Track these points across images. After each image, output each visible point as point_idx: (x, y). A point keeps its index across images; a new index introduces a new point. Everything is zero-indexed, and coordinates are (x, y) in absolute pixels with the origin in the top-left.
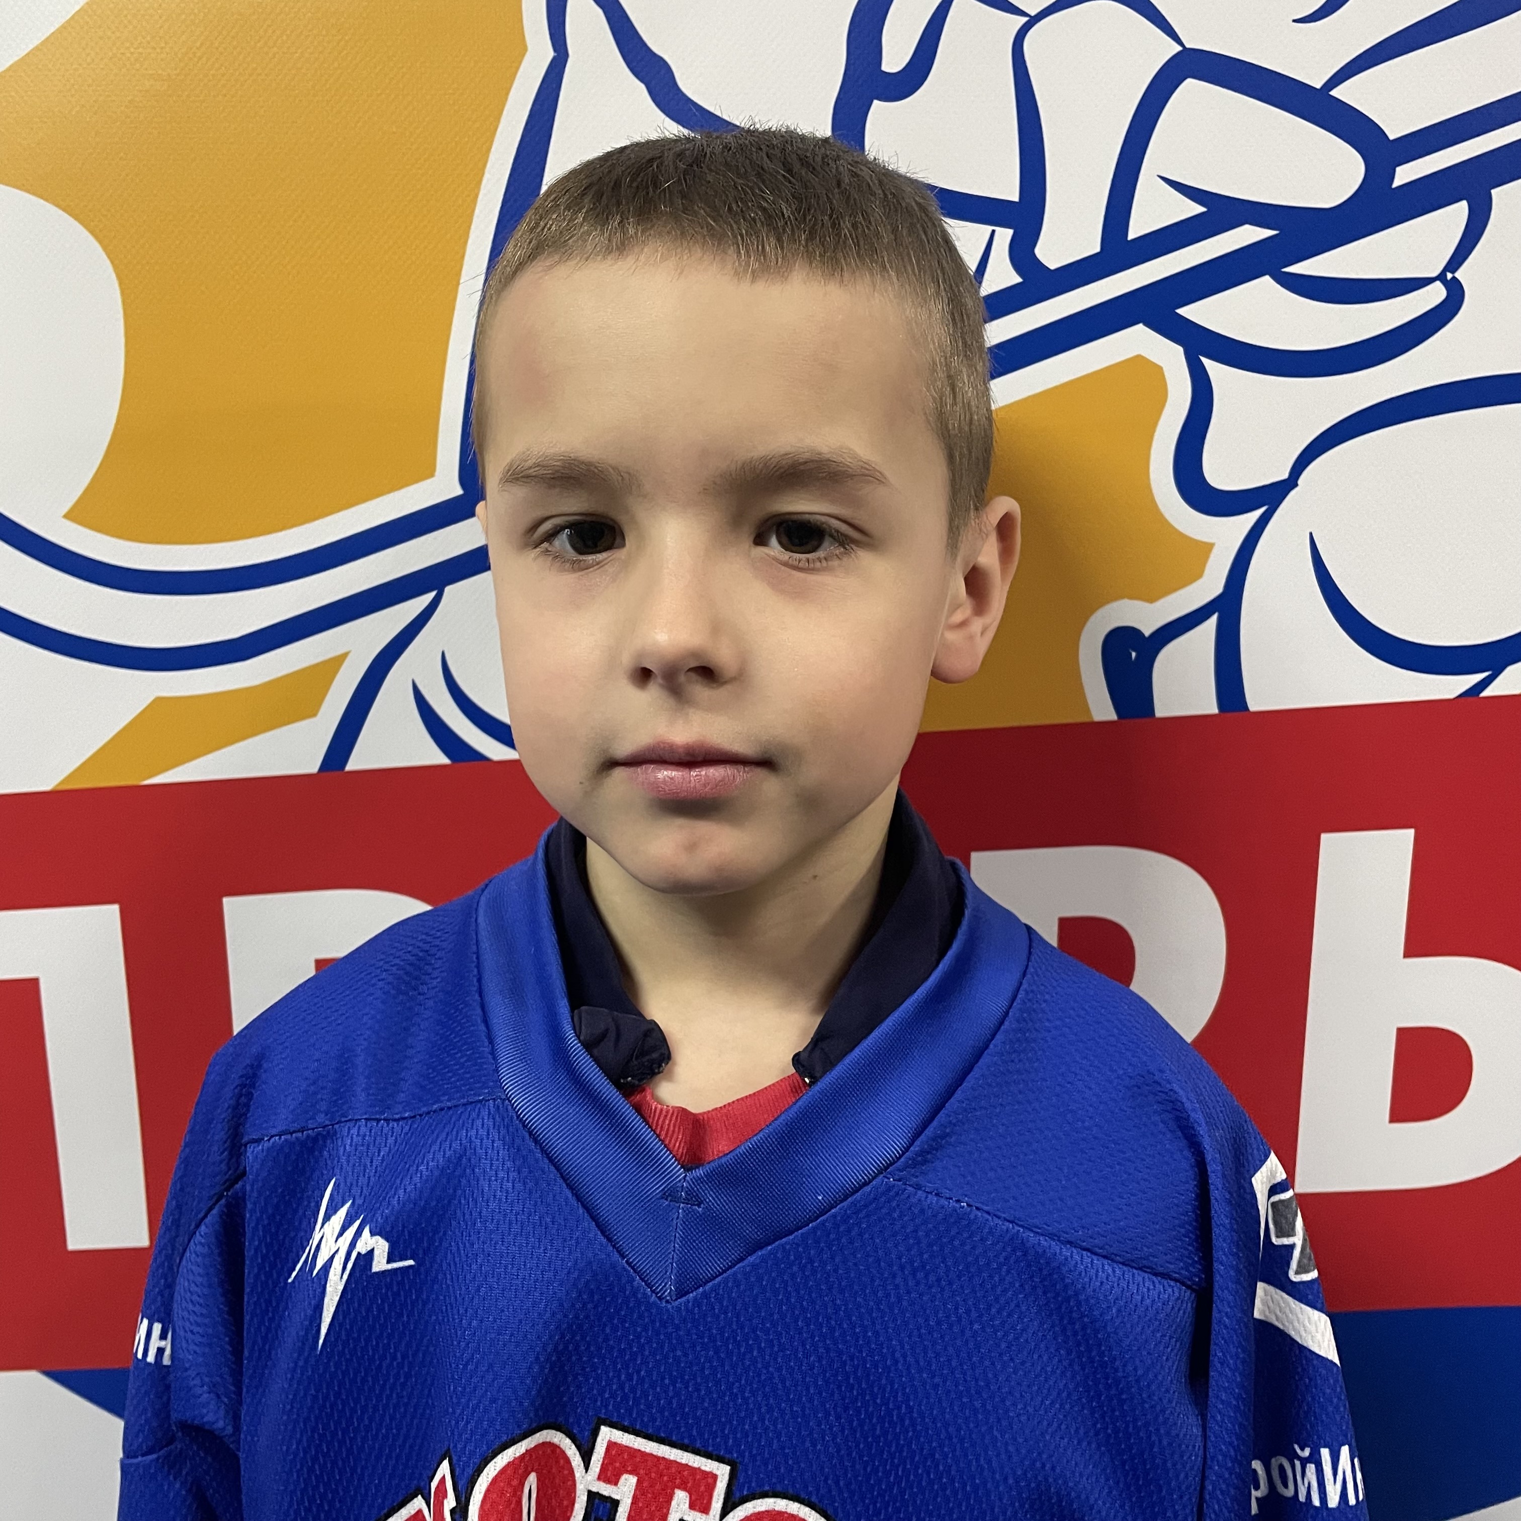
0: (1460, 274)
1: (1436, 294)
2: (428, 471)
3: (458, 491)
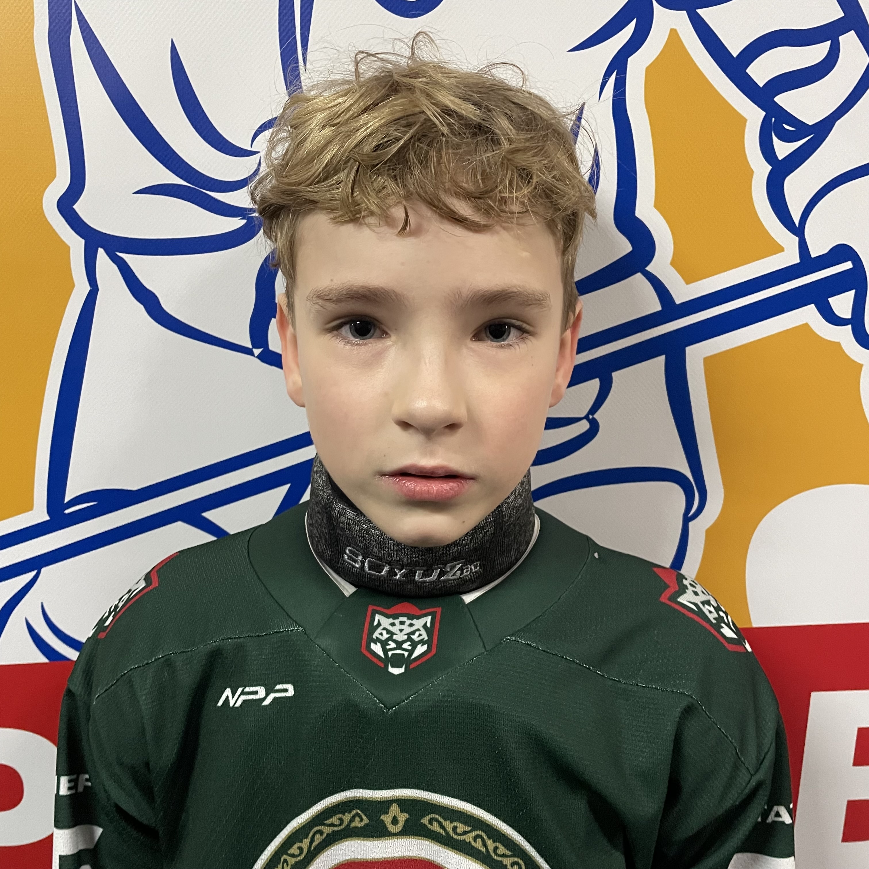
0: (596, 416)
1: (584, 426)
2: (29, 507)
3: (47, 518)
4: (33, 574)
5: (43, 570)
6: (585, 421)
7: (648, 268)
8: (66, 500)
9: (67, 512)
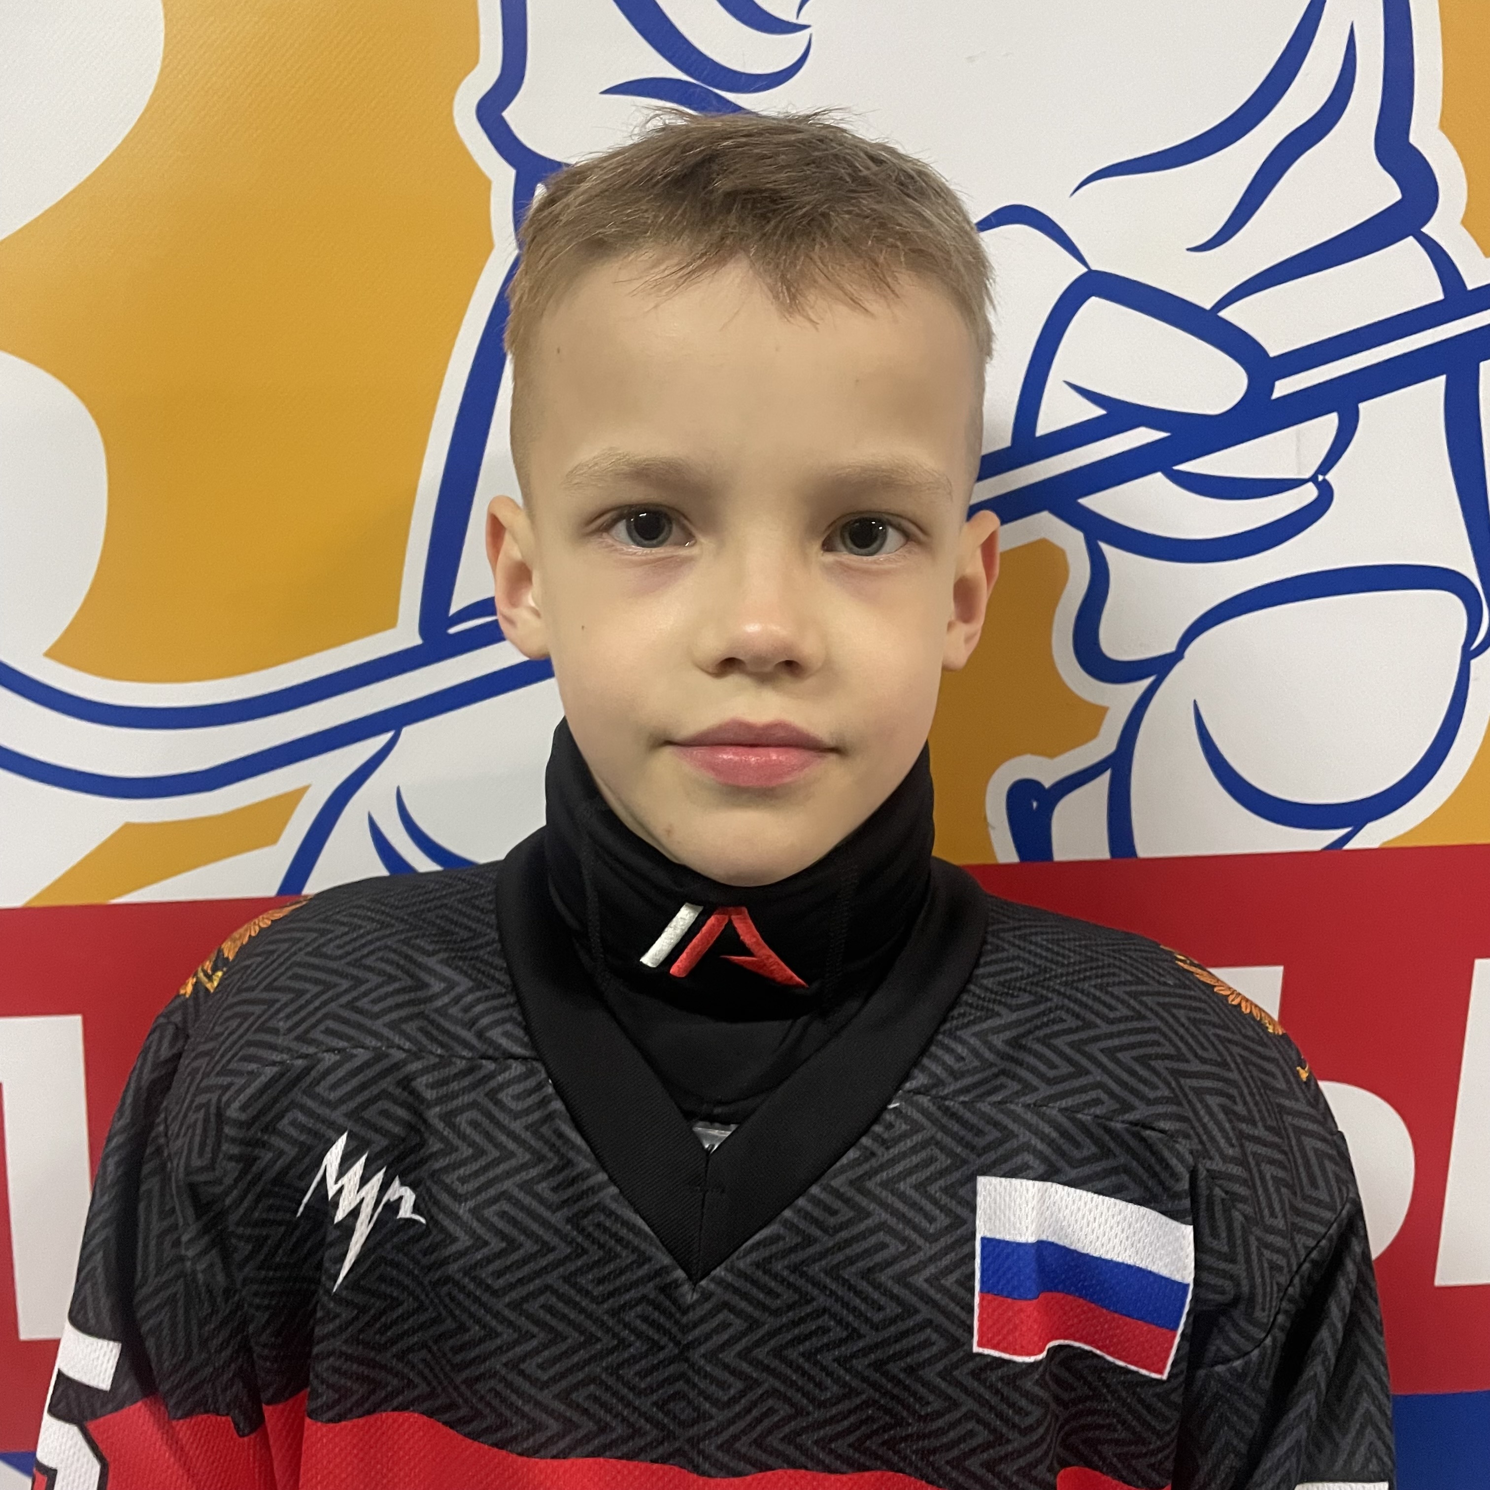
0: (1330, 477)
1: (1309, 493)
2: (389, 621)
3: (418, 641)
4: (388, 736)
5: (406, 731)
6: (1310, 485)
7: (1425, 230)
8: (454, 609)
9: (452, 630)
